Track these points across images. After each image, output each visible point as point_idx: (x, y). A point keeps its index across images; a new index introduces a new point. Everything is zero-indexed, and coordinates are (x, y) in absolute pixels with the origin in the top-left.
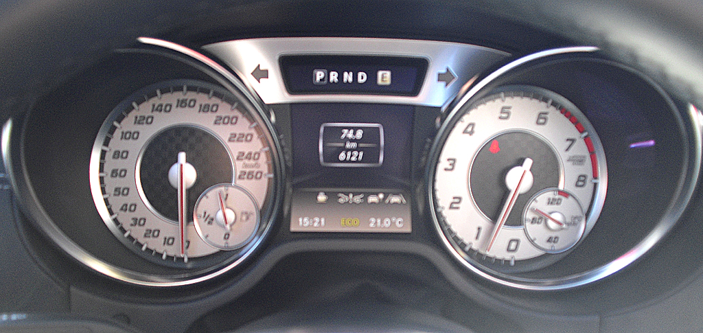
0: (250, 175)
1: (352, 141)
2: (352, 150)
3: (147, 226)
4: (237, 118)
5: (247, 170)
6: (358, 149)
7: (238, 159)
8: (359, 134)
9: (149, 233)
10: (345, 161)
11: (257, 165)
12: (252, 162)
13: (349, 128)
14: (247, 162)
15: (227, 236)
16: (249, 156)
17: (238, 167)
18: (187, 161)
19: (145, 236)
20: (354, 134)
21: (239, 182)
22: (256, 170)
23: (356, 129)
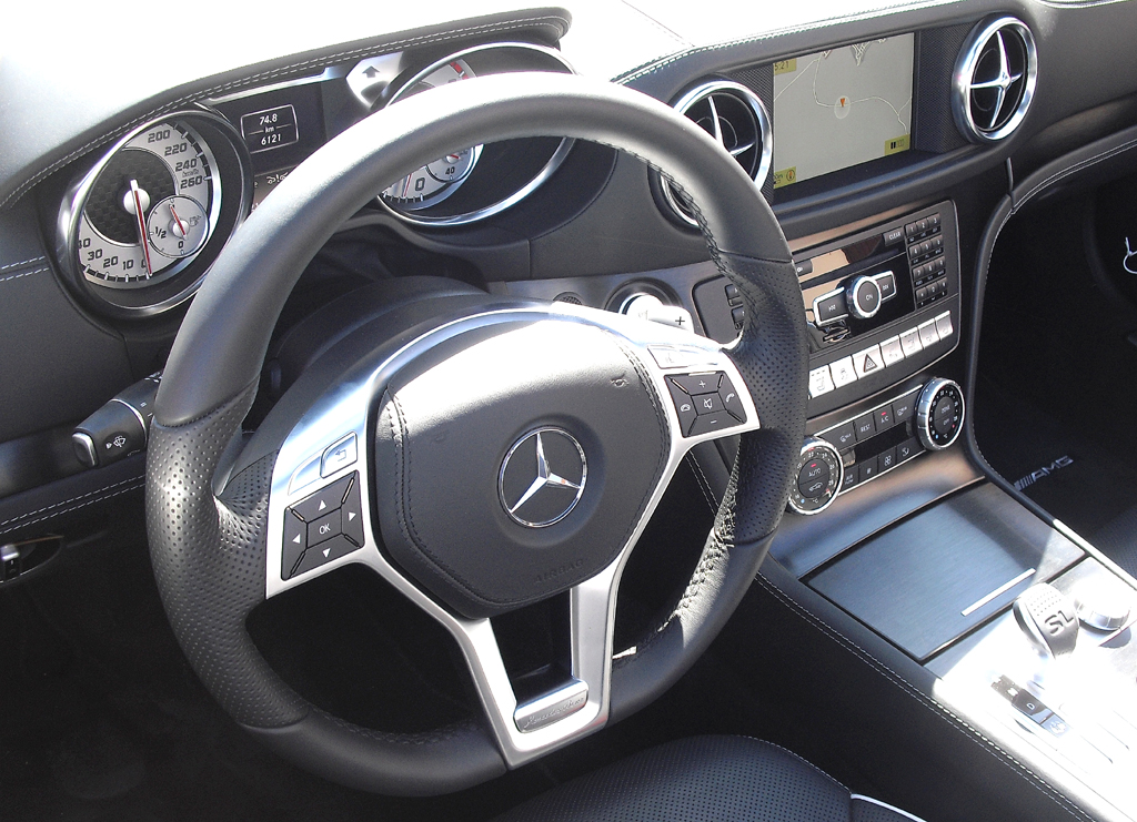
0: (192, 183)
1: (269, 125)
2: (271, 134)
3: (105, 256)
4: (169, 131)
5: (188, 178)
6: (276, 132)
7: (177, 170)
8: (275, 116)
9: (108, 263)
10: (267, 145)
11: (196, 171)
12: (191, 169)
13: (265, 115)
14: (186, 170)
15: (181, 245)
16: (187, 165)
17: (178, 177)
18: (140, 186)
19: (105, 266)
20: (270, 119)
21: (184, 191)
22: (195, 176)
23: (270, 114)
